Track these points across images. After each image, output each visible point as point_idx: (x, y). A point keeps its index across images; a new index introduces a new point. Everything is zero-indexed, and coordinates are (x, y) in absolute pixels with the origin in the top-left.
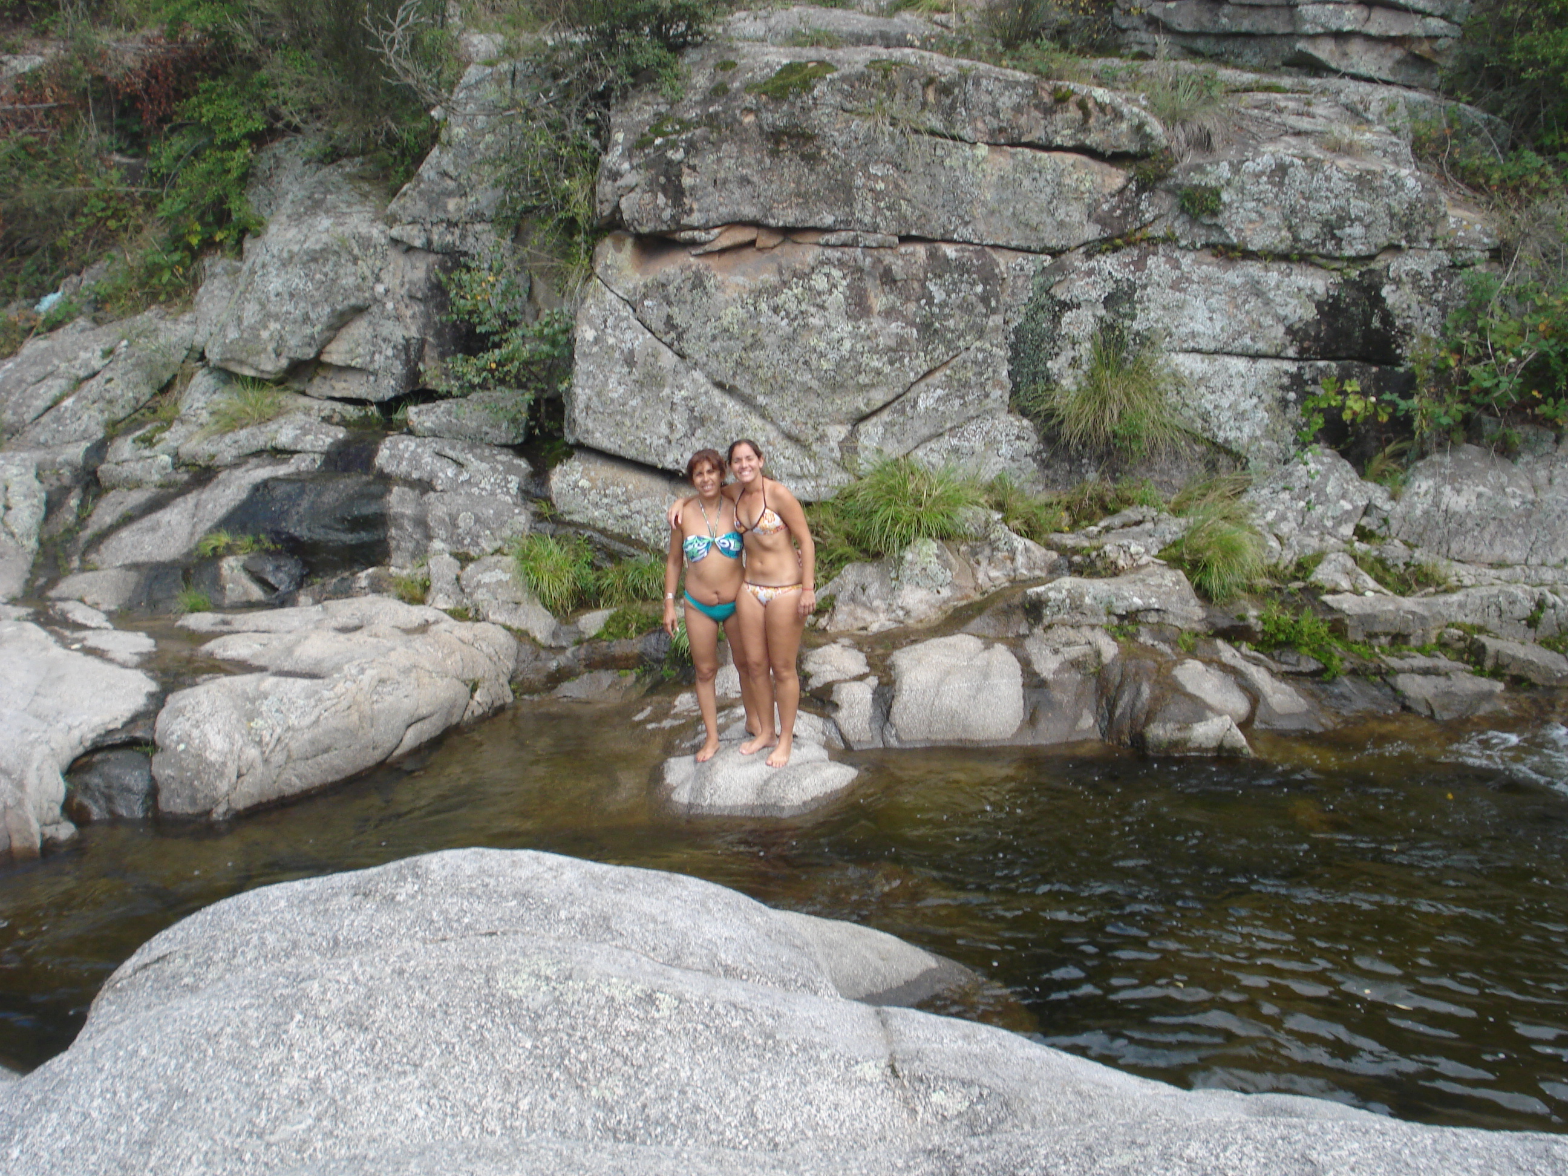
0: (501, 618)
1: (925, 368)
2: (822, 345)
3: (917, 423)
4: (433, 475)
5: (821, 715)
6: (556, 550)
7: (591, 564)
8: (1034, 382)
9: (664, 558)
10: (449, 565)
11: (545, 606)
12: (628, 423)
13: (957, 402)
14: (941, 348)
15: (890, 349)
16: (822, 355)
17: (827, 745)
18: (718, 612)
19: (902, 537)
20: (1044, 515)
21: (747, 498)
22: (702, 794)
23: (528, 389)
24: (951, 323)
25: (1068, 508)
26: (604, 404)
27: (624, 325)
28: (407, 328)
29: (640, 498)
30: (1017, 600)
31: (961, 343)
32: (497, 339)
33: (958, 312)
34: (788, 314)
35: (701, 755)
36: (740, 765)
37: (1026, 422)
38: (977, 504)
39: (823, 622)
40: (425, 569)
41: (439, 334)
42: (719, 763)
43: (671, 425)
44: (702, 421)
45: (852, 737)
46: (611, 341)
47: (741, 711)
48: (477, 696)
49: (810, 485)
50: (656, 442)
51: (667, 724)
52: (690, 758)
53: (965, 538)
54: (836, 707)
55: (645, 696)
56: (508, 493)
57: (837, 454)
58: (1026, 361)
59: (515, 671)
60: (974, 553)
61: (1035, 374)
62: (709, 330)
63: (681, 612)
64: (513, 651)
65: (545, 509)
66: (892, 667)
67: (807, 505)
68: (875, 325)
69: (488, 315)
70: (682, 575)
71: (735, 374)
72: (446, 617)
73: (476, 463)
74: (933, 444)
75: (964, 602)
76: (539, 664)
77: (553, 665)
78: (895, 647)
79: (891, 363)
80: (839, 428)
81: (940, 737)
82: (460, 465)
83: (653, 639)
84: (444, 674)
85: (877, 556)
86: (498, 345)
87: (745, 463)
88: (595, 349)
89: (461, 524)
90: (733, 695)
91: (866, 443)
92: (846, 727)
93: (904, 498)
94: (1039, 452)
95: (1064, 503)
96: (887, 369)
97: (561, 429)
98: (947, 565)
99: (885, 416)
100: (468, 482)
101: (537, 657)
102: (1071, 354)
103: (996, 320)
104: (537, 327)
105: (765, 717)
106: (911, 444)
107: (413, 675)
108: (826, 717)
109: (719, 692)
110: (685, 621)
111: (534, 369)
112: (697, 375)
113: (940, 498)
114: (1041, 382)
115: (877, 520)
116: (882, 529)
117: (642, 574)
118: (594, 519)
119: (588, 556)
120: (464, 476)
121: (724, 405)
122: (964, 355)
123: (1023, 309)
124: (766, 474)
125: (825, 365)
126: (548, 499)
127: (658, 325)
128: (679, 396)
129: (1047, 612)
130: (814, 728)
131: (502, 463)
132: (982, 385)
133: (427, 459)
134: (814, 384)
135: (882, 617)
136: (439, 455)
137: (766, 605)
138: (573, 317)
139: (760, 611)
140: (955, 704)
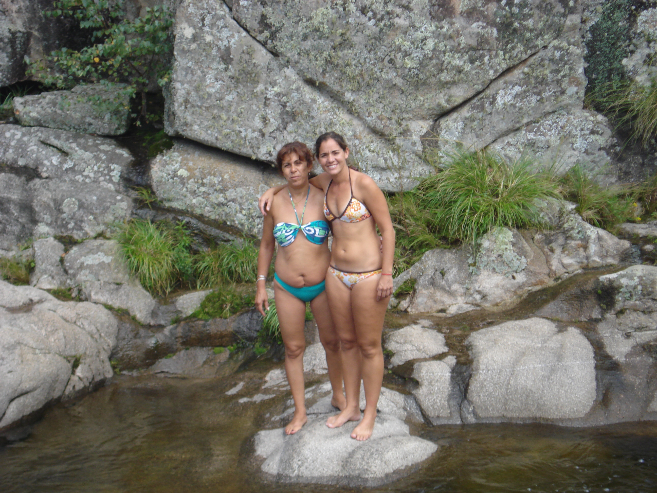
0: (104, 298)
1: (504, 66)
2: (407, 45)
3: (495, 119)
4: (38, 163)
5: (402, 392)
6: (156, 234)
7: (189, 248)
8: (609, 78)
9: (257, 244)
10: (53, 247)
11: (145, 287)
12: (224, 117)
13: (534, 99)
14: (520, 47)
15: (472, 48)
16: (407, 54)
17: (408, 421)
18: (304, 293)
19: (479, 226)
20: (617, 206)
21: (335, 189)
22: (291, 466)
23: (130, 83)
24: (530, 23)
25: (640, 199)
26: (201, 98)
27: (220, 23)
28: (13, 22)
29: (235, 187)
30: (589, 286)
31: (539, 42)
32: (100, 34)
33: (536, 12)
34: (375, 15)
35: (289, 429)
36: (326, 438)
37: (600, 117)
38: (551, 194)
39: (404, 304)
40: (30, 251)
41: (43, 29)
42: (307, 436)
43: (265, 120)
44: (293, 116)
45: (431, 413)
46: (209, 38)
47: (327, 386)
48: (79, 372)
49: (393, 177)
50: (251, 135)
51: (258, 398)
52: (279, 431)
53: (539, 227)
54: (417, 384)
55: (237, 372)
56: (110, 181)
57: (419, 148)
58: (602, 59)
59: (115, 347)
60: (548, 241)
61: (610, 71)
62: (301, 29)
63: (271, 294)
64: (113, 330)
65: (146, 196)
66: (469, 347)
67: (390, 195)
68: (457, 25)
69: (91, 11)
70: (273, 258)
71: (324, 71)
72: (50, 297)
73: (80, 152)
74: (510, 139)
75: (538, 288)
76: (139, 341)
77: (151, 342)
78: (473, 329)
79: (472, 61)
80: (421, 123)
81: (515, 415)
82: (65, 153)
83: (246, 319)
84: (47, 351)
85: (456, 243)
86: (101, 41)
87: (332, 158)
88: (193, 46)
89: (66, 209)
90: (320, 372)
91: (447, 137)
92: (426, 403)
93: (482, 190)
94: (613, 146)
95: (636, 195)
96: (468, 67)
97: (161, 122)
98: (522, 252)
99: (465, 112)
100: (72, 169)
101: (136, 335)
102: (647, 51)
103: (574, 19)
104: (138, 23)
105: (351, 391)
106: (489, 138)
107: (17, 351)
108: (407, 393)
109: (307, 368)
110: (274, 302)
111: (135, 64)
112: (289, 72)
113: (516, 189)
114: (616, 78)
115: (456, 209)
116: (461, 218)
117: (236, 258)
118: (192, 206)
119: (186, 241)
120: (69, 164)
121: (314, 101)
122: (541, 53)
123: (600, 9)
124: (353, 166)
125: (409, 64)
126: (149, 187)
127: (253, 24)
128: (272, 92)
129: (619, 298)
130: (396, 404)
131: (105, 152)
132: (559, 82)
133: (33, 147)
134: (399, 81)
135: (460, 300)
136: (45, 143)
137: (351, 288)
138: (173, 15)
139: (345, 293)
140: (530, 383)
